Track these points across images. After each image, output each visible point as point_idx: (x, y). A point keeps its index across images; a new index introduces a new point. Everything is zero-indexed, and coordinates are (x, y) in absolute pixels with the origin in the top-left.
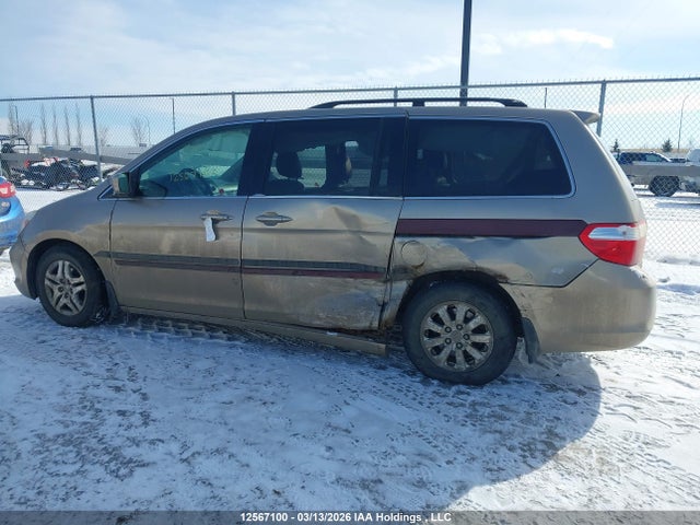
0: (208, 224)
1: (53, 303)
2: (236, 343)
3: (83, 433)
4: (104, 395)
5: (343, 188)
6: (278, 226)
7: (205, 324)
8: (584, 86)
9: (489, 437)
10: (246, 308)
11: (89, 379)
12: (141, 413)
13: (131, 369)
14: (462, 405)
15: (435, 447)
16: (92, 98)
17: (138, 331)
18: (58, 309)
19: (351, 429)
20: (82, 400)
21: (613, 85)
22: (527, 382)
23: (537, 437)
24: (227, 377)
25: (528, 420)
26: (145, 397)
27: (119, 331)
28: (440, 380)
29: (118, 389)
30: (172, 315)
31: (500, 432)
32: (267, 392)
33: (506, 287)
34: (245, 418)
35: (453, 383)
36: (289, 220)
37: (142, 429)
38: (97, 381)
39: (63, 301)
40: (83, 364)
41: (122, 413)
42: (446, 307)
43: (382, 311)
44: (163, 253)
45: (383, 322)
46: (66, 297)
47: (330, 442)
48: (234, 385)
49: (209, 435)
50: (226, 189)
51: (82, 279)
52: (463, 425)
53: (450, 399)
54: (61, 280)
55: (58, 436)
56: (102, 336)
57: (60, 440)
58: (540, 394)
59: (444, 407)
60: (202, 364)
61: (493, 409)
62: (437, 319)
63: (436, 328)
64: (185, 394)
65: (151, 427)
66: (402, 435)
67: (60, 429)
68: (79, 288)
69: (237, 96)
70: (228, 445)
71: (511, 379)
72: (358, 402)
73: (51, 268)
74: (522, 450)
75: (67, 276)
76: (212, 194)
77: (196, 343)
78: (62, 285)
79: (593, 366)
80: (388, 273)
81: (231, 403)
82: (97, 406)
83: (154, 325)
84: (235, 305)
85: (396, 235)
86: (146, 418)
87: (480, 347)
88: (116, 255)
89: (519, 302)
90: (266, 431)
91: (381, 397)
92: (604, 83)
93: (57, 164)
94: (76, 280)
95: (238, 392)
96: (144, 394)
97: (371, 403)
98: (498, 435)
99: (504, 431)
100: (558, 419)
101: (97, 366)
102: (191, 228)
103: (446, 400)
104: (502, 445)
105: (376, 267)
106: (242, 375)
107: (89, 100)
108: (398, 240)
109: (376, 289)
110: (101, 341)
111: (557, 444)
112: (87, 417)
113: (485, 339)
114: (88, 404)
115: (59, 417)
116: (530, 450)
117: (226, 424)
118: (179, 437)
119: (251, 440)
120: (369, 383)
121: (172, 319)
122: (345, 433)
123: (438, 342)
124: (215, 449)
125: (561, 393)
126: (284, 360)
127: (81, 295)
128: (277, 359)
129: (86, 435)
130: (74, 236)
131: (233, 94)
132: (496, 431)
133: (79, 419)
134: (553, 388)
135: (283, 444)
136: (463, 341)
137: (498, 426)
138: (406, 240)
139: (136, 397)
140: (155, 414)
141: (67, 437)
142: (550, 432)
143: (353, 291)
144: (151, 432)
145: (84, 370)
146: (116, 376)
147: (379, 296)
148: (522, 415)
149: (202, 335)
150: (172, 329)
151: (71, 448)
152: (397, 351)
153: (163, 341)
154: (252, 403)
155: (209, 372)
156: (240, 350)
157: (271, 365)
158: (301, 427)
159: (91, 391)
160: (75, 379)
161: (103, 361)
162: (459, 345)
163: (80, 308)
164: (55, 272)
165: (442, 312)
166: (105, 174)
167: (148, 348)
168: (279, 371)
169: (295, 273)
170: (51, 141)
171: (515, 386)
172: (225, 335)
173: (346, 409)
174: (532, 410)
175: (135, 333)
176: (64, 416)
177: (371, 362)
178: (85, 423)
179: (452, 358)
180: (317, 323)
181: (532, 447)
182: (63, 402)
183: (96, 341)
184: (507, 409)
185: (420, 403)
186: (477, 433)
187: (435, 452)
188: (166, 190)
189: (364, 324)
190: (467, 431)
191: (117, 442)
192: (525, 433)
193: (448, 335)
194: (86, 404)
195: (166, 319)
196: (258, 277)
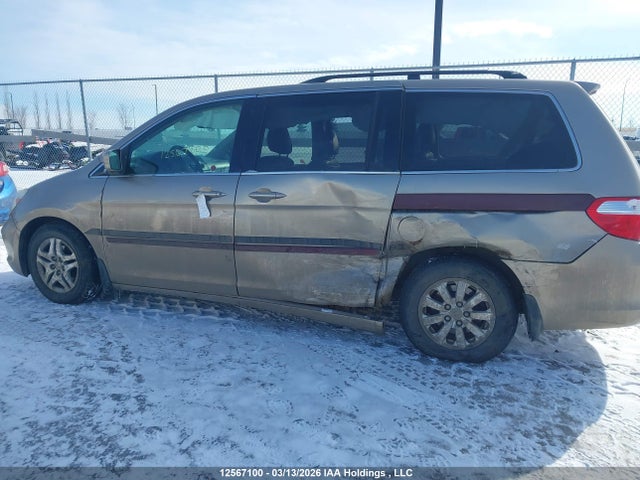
0: (201, 201)
1: (45, 280)
2: (229, 319)
3: (77, 421)
4: (98, 377)
5: (330, 164)
6: (271, 202)
7: (196, 300)
8: (554, 65)
9: (501, 421)
10: (239, 285)
11: (82, 360)
12: (136, 397)
13: (124, 348)
14: (466, 385)
15: (446, 432)
16: (81, 82)
17: (130, 307)
18: (50, 286)
19: (355, 413)
20: (75, 383)
21: (582, 64)
22: (528, 359)
23: (551, 420)
24: (222, 356)
25: (537, 401)
26: (140, 379)
27: (112, 308)
28: (440, 358)
29: (112, 370)
30: (165, 292)
31: (511, 415)
32: (264, 373)
33: (510, 264)
34: (245, 402)
35: (453, 361)
36: (283, 196)
37: (138, 415)
38: (91, 362)
39: (55, 278)
40: (76, 344)
41: (117, 397)
42: (445, 284)
43: (378, 288)
44: (154, 231)
45: (379, 299)
46: (58, 274)
47: (336, 428)
48: (230, 364)
49: (208, 421)
50: (218, 166)
51: (73, 256)
52: (470, 407)
53: (452, 379)
54: (53, 258)
55: (51, 424)
56: (94, 314)
57: (53, 429)
58: (543, 372)
59: (448, 387)
60: (196, 343)
61: (498, 389)
62: (436, 297)
63: (435, 305)
64: (181, 375)
65: (147, 413)
66: (410, 420)
67: (52, 416)
68: (71, 266)
69: (219, 79)
70: (230, 432)
71: (510, 356)
72: (359, 383)
73: (43, 245)
74: (538, 436)
75: (59, 254)
76: (202, 171)
77: (188, 320)
78: (53, 263)
79: (589, 340)
80: (383, 249)
81: (229, 384)
82: (91, 389)
83: (147, 302)
84: (228, 282)
85: (393, 210)
86: (142, 403)
87: (480, 324)
88: (108, 232)
89: (522, 278)
90: (268, 417)
91: (382, 377)
92: (574, 62)
93: (48, 146)
94: (68, 258)
95: (235, 372)
96: (139, 376)
97: (372, 384)
98: (509, 419)
99: (515, 414)
100: (569, 400)
101: (90, 345)
102: (183, 206)
103: (448, 379)
104: (516, 430)
105: (371, 243)
106: (238, 354)
107: (78, 84)
108: (395, 215)
109: (372, 266)
110: (95, 318)
111: (574, 429)
112: (80, 403)
113: (487, 316)
114: (82, 388)
115: (51, 402)
116: (547, 436)
117: (225, 408)
118: (178, 424)
119: (253, 427)
120: (368, 362)
121: (163, 296)
122: (349, 418)
123: (437, 320)
124: (215, 437)
125: (564, 371)
126: (278, 337)
127: (73, 272)
128: (271, 336)
129: (80, 423)
130: (66, 214)
131: (216, 77)
132: (506, 415)
133: (72, 405)
134: (555, 365)
135: (287, 431)
136: (463, 319)
137: (506, 408)
138: (404, 215)
139: (131, 379)
140: (151, 398)
141: (61, 426)
142: (563, 415)
143: (348, 267)
144: (147, 419)
145: (76, 349)
146: (110, 356)
147: (374, 273)
148: (530, 396)
149: (194, 312)
150: (164, 305)
151: (64, 438)
152: (390, 327)
153: (155, 318)
154: (250, 385)
155: (204, 351)
156: (234, 327)
157: (265, 342)
158: (304, 411)
159: (84, 373)
160: (68, 361)
161: (95, 340)
162: (459, 323)
163: (73, 285)
164: (47, 250)
165: (441, 289)
166: (94, 154)
167: (141, 325)
168: (275, 350)
169: (289, 250)
170: (43, 126)
171: (515, 363)
172: (216, 312)
173: (347, 390)
174: (538, 390)
175: (127, 310)
176: (56, 401)
177: (366, 338)
178: (79, 409)
179: (451, 336)
180: (311, 300)
181: (549, 432)
182: (55, 386)
183: (88, 319)
184: (513, 389)
185: (424, 384)
186: (487, 417)
187: (447, 439)
188: (157, 167)
189: (359, 301)
190: (476, 414)
191: (113, 431)
192: (537, 416)
193: (448, 313)
194: (79, 387)
195: (158, 295)
196: (251, 254)
